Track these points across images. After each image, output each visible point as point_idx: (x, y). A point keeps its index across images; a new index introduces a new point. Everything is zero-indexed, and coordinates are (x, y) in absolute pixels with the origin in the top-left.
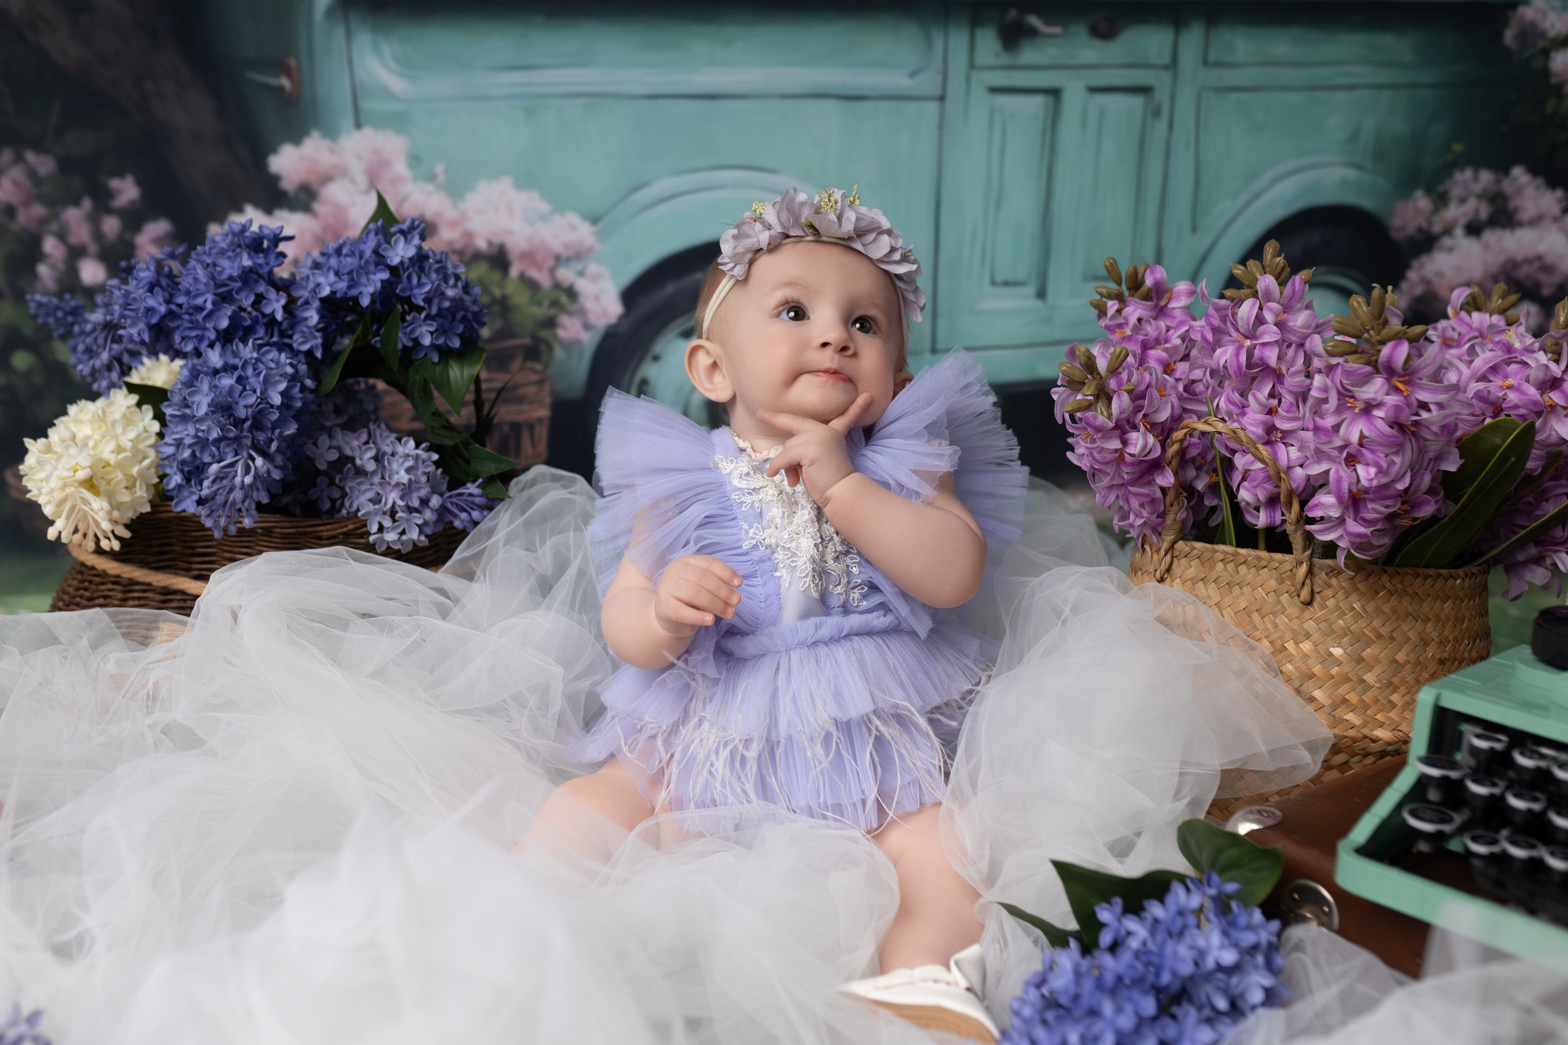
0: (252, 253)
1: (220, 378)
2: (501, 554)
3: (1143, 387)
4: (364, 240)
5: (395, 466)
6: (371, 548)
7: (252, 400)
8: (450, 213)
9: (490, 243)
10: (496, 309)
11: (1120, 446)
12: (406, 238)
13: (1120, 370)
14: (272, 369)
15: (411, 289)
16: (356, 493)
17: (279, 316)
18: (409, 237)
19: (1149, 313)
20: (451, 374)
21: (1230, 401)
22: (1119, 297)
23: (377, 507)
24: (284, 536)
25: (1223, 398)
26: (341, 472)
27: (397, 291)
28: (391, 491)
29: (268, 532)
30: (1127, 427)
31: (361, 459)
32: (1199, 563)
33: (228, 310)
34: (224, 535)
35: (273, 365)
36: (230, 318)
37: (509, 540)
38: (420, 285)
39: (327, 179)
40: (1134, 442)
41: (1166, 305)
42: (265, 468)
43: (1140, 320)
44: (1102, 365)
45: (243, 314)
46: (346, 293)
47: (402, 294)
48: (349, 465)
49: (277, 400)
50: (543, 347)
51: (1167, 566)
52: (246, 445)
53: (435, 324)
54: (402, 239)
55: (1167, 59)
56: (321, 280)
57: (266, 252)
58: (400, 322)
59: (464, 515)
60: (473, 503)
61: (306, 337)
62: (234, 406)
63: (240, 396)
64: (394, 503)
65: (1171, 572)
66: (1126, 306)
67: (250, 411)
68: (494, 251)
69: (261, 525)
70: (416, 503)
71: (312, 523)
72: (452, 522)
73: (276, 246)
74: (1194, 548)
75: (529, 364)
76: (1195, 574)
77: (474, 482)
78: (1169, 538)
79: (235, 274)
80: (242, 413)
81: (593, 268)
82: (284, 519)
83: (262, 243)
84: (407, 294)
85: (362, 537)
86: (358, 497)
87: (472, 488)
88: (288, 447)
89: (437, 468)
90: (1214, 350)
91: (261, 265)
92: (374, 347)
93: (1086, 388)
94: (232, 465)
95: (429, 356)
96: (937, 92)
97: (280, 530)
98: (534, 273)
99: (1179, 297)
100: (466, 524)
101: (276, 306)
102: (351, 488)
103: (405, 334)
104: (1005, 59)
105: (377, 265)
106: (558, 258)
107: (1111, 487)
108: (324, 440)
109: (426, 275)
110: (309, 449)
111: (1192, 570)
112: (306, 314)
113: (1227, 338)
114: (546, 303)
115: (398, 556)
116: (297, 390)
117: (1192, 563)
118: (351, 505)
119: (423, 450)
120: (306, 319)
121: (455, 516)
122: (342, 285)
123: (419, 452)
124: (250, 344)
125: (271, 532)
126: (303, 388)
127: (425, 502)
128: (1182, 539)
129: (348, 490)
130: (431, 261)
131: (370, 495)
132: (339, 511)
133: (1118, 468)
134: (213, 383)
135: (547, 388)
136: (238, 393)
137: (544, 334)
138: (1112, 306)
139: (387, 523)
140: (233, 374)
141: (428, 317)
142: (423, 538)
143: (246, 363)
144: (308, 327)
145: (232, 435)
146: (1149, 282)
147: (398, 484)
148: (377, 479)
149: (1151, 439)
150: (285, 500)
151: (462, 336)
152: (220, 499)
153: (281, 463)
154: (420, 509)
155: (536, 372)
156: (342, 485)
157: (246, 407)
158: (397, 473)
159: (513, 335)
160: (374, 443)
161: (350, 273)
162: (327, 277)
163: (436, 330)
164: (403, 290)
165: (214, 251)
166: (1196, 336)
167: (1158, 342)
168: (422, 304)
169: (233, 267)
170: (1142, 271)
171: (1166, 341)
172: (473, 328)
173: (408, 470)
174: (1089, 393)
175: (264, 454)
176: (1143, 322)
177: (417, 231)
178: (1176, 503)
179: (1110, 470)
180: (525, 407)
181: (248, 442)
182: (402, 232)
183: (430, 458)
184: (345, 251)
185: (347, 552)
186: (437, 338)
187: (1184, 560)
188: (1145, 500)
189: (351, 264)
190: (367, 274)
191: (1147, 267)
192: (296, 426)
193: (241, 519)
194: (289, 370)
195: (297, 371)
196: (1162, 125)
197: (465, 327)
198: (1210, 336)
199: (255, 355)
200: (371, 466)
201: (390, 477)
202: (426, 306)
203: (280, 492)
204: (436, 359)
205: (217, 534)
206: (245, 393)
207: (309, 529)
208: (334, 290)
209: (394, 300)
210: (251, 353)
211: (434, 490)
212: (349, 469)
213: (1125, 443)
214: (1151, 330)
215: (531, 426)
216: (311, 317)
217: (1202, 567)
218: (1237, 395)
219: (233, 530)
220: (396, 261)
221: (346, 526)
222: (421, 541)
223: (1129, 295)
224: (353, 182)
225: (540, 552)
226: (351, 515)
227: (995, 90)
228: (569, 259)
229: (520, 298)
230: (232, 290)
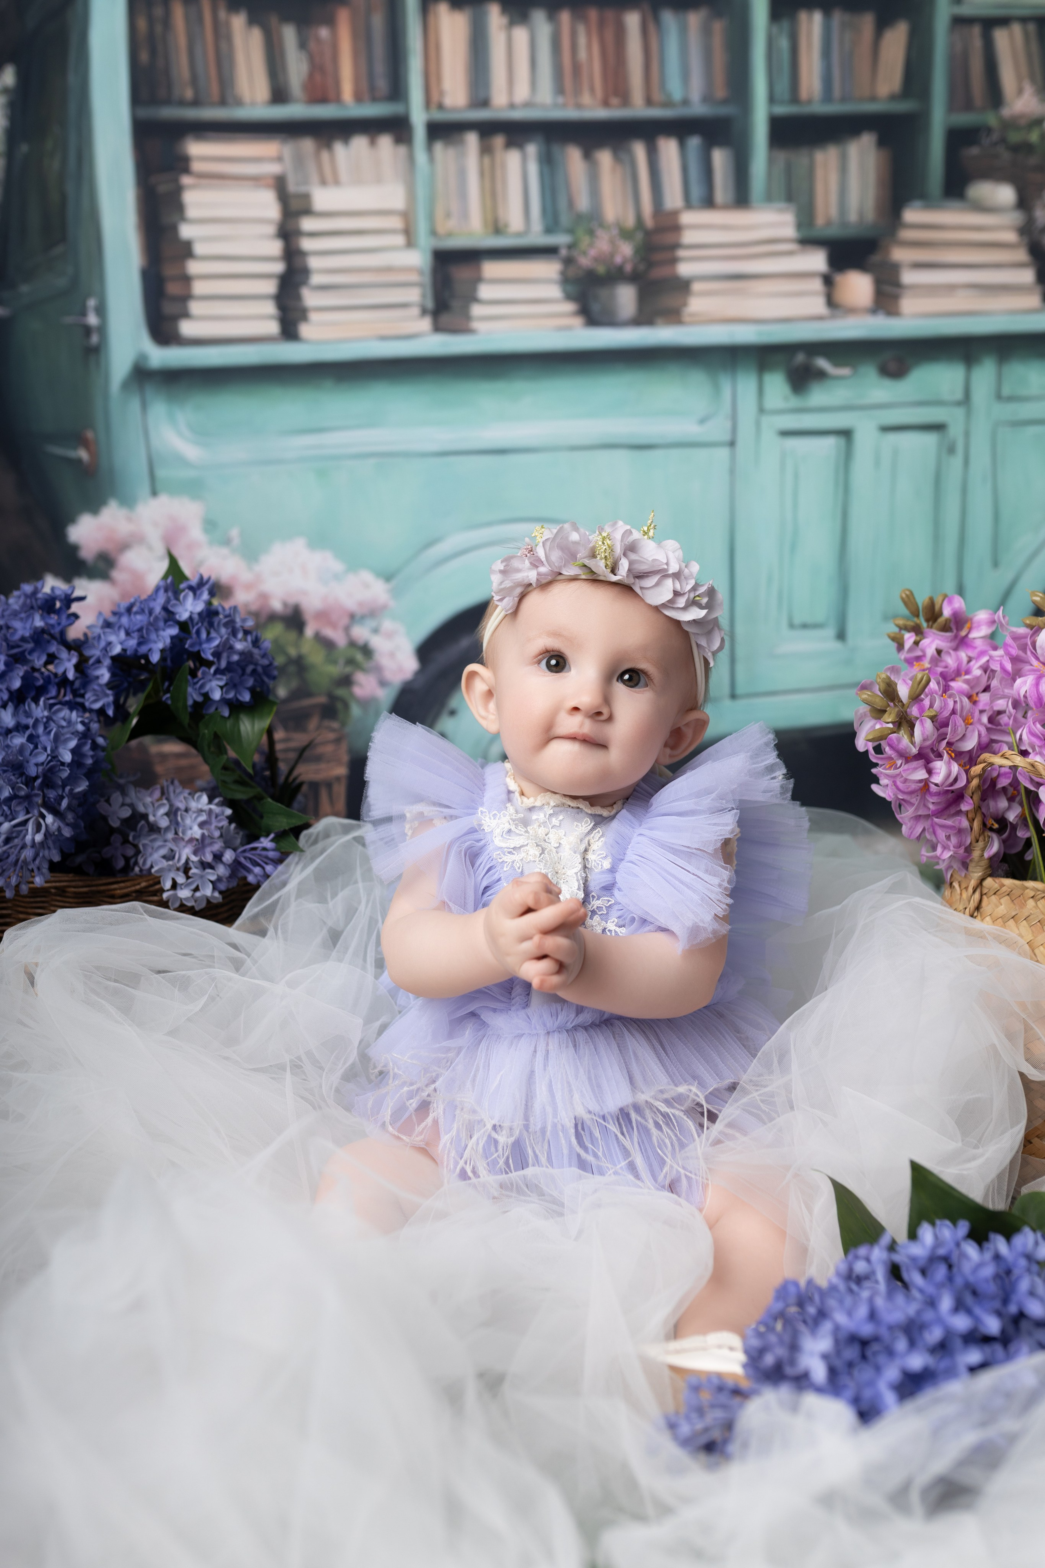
0: (45, 614)
1: (12, 738)
2: (293, 907)
3: (946, 714)
4: (154, 596)
5: (188, 821)
6: (165, 904)
7: (42, 758)
8: (245, 576)
9: (285, 605)
10: (292, 669)
11: (926, 776)
12: (195, 594)
13: (922, 696)
14: (63, 727)
15: (200, 644)
16: (150, 850)
17: (71, 675)
18: (198, 592)
19: (949, 644)
20: (242, 728)
21: (1032, 733)
22: (917, 630)
23: (171, 863)
24: (77, 895)
25: (1025, 730)
26: (134, 829)
27: (187, 646)
28: (185, 847)
29: (62, 892)
30: (932, 756)
31: (154, 816)
32: (1010, 901)
33: (20, 671)
34: (16, 895)
35: (64, 724)
36: (23, 678)
37: (301, 892)
38: (209, 639)
39: (124, 546)
40: (938, 771)
41: (967, 636)
42: (56, 825)
43: (939, 652)
44: (903, 691)
45: (36, 675)
46: (136, 651)
47: (191, 649)
48: (143, 822)
49: (67, 757)
50: (339, 706)
51: (976, 904)
52: (37, 803)
53: (225, 678)
54: (191, 594)
55: (959, 395)
56: (113, 638)
57: (58, 612)
58: (189, 677)
59: (257, 870)
60: (267, 857)
61: (97, 695)
62: (25, 764)
63: (31, 754)
64: (188, 860)
65: (981, 910)
66: (924, 638)
67: (41, 768)
68: (289, 611)
69: (54, 884)
70: (209, 858)
71: (104, 881)
72: (245, 878)
73: (69, 607)
74: (1003, 885)
75: (327, 723)
76: (1005, 912)
77: (267, 836)
78: (976, 874)
79: (27, 634)
80: (32, 771)
81: (387, 625)
82: (77, 878)
83: (55, 604)
84: (196, 649)
85: (155, 895)
86: (151, 855)
87: (266, 842)
88: (79, 805)
89: (230, 823)
90: (1014, 680)
91: (53, 626)
92: (165, 704)
93: (886, 715)
94: (25, 823)
95: (219, 710)
96: (727, 437)
97: (73, 890)
98: (329, 633)
99: (979, 626)
100: (259, 878)
101: (68, 665)
102: (144, 846)
103: (196, 689)
104: (794, 402)
105: (166, 621)
106: (352, 617)
107: (918, 818)
108: (117, 798)
109: (215, 630)
110: (102, 807)
111: (1002, 907)
112: (98, 673)
113: (1028, 667)
114: (341, 661)
115: (192, 911)
116: (87, 747)
117: (1002, 901)
118: (144, 862)
119: (217, 805)
120: (97, 678)
121: (249, 871)
122: (132, 643)
123: (213, 807)
124: (41, 702)
125: (64, 891)
126: (95, 746)
127: (218, 857)
128: (991, 875)
129: (141, 848)
130: (221, 616)
131: (163, 851)
132: (133, 869)
133: (923, 798)
134: (6, 743)
135: (344, 747)
136: (29, 752)
137: (340, 692)
138: (909, 638)
139: (181, 879)
140: (24, 733)
141: (217, 672)
142: (216, 894)
143: (37, 721)
144: (100, 685)
145: (22, 793)
146: (947, 612)
147: (191, 840)
148: (170, 835)
149: (955, 768)
150: (79, 859)
151: (252, 690)
152: (12, 858)
153: (72, 821)
154: (213, 864)
155: (333, 730)
156: (136, 842)
157: (37, 765)
158: (191, 828)
159: (309, 694)
160: (168, 799)
161: (140, 630)
162: (118, 636)
163: (226, 684)
164: (192, 645)
165: (6, 613)
166: (995, 666)
167: (958, 673)
168: (211, 658)
169: (25, 628)
170: (940, 602)
171: (968, 672)
172: (263, 682)
173: (201, 825)
174: (890, 720)
175: (56, 812)
176: (943, 654)
177: (207, 587)
178: (981, 839)
179: (915, 800)
180: (323, 766)
181: (39, 800)
182: (191, 588)
183: (223, 813)
184: (135, 609)
185: (142, 907)
186: (227, 692)
187: (993, 897)
188: (950, 832)
189: (141, 621)
190: (157, 630)
191: (945, 596)
192: (87, 783)
193: (31, 879)
194: (80, 728)
195: (88, 729)
196: (957, 462)
197: (255, 680)
198: (1009, 666)
199: (46, 713)
200: (164, 823)
201: (184, 833)
202: (215, 660)
203: (73, 851)
204: (226, 713)
205: (9, 894)
206: (36, 751)
207: (102, 888)
208: (125, 647)
209: (185, 657)
210: (42, 712)
211: (228, 845)
212: (142, 826)
213: (930, 772)
214: (950, 661)
215: (329, 785)
216: (102, 675)
217: (1012, 905)
218: (1039, 726)
219: (24, 889)
220: (184, 616)
221: (139, 884)
222: (215, 898)
223: (928, 627)
224: (150, 548)
225: (331, 904)
226: (144, 872)
227: (786, 433)
228: (363, 617)
229: (316, 657)
230: (24, 652)
